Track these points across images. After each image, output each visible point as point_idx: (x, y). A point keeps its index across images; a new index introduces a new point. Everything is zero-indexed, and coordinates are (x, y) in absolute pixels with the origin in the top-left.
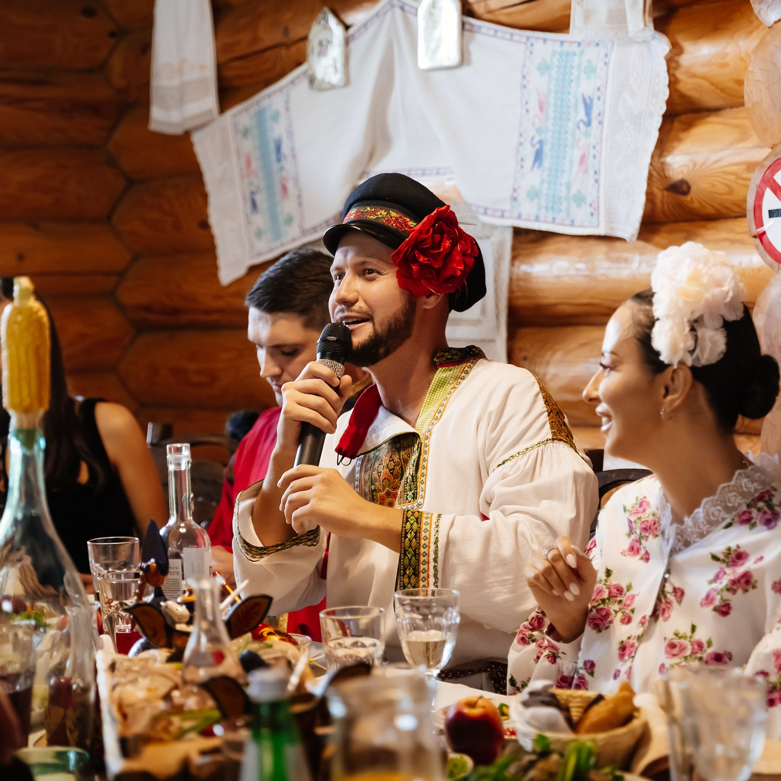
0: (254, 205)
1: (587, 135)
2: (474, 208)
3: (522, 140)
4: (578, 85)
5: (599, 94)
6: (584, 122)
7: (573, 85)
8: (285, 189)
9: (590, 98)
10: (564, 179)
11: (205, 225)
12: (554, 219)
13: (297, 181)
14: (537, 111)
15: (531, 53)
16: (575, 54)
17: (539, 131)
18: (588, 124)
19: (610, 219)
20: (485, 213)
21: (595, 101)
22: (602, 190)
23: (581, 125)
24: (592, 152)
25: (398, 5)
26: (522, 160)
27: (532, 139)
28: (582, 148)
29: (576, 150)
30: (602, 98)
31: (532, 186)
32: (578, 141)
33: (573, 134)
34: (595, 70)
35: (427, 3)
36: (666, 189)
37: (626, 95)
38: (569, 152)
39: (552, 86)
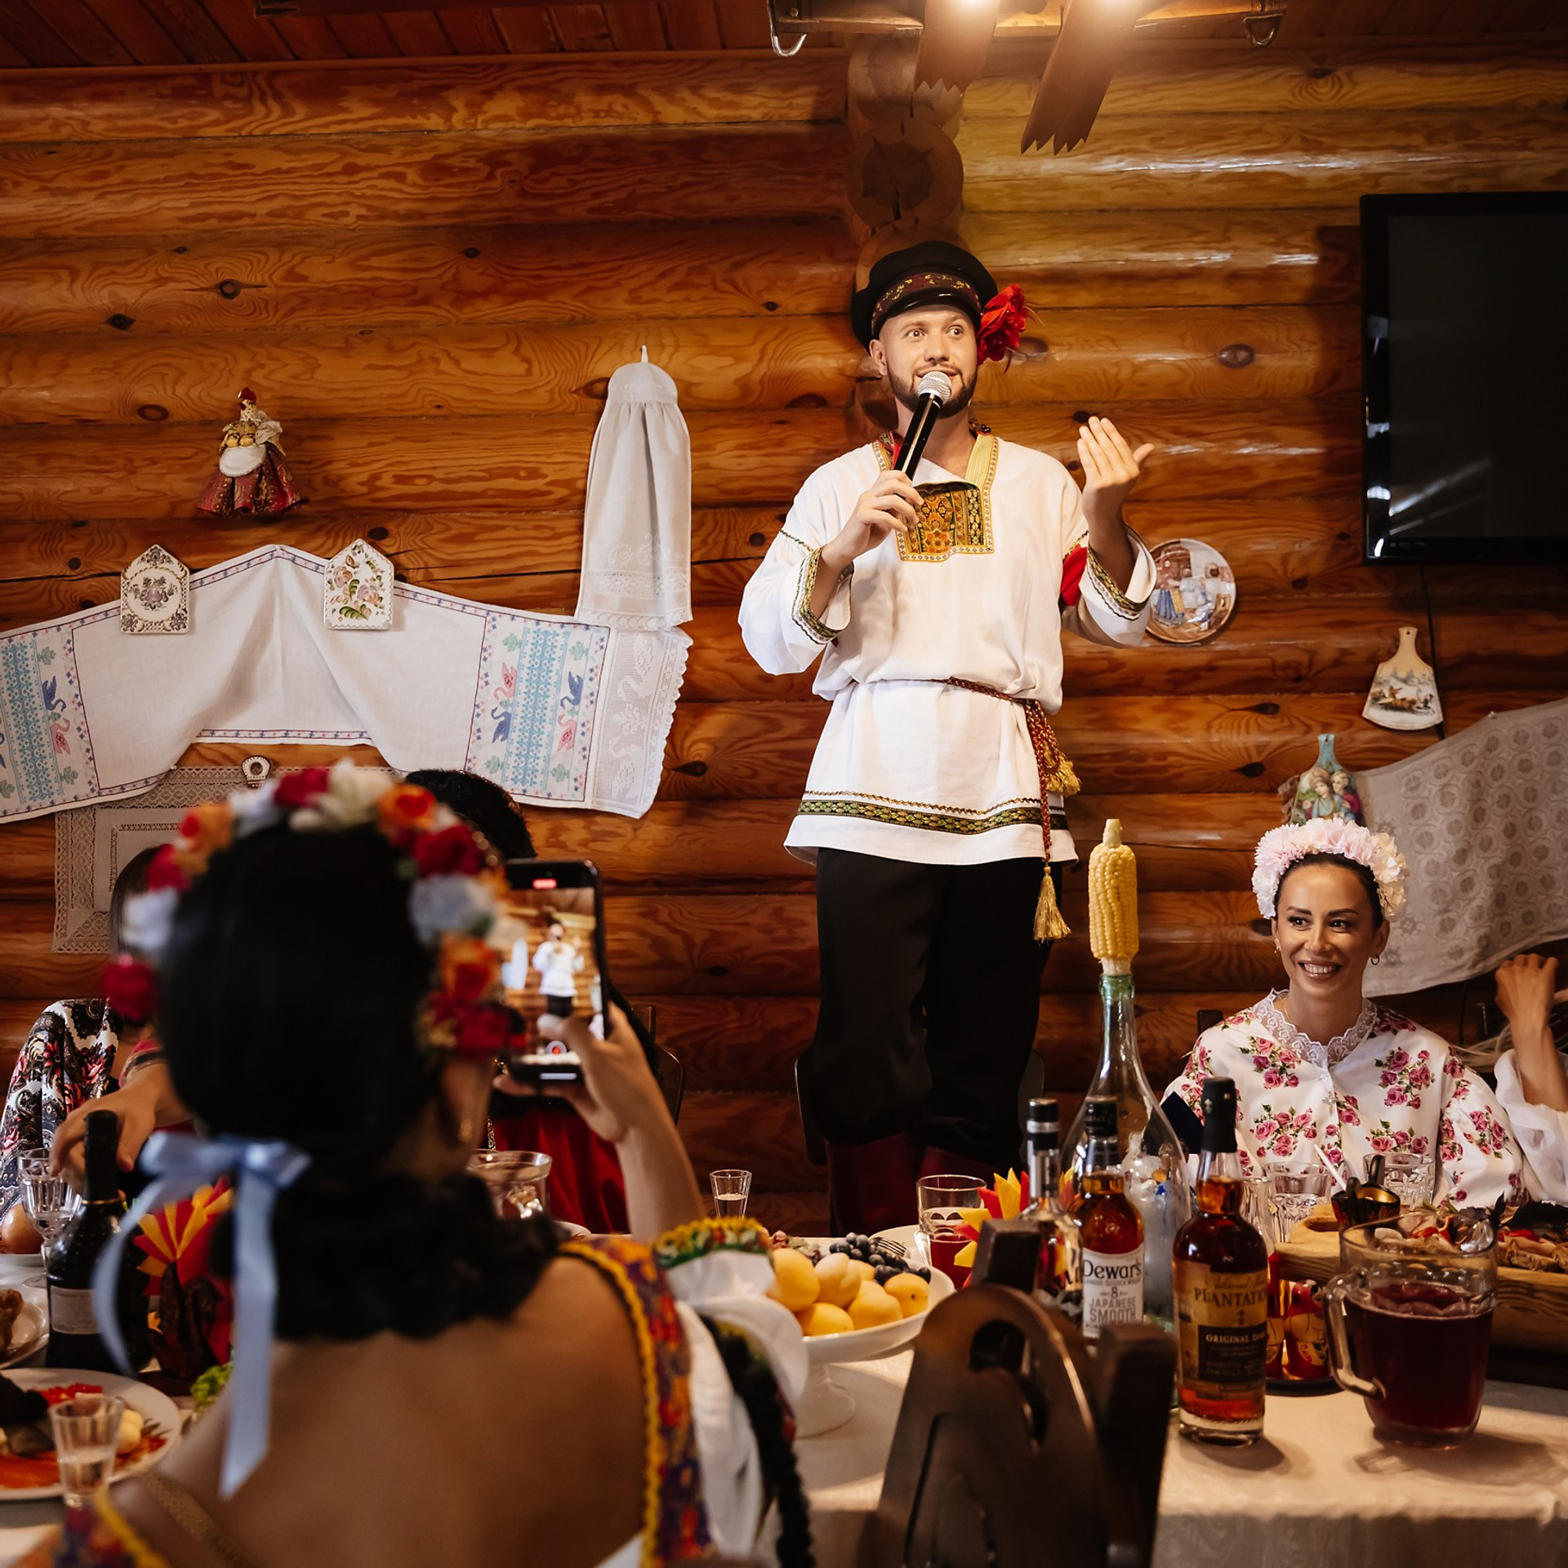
1: (572, 712)
3: (478, 711)
4: (562, 665)
5: (592, 675)
6: (569, 700)
7: (556, 663)
8: (60, 740)
9: (578, 677)
10: (543, 752)
12: (525, 791)
13: (84, 732)
14: (502, 684)
15: (494, 627)
16: (556, 634)
17: (504, 704)
18: (576, 702)
19: (597, 794)
21: (586, 682)
22: (592, 766)
23: (566, 702)
24: (580, 729)
25: (286, 556)
26: (479, 730)
27: (494, 711)
28: (566, 724)
29: (558, 726)
30: (596, 680)
31: (493, 757)
32: (561, 718)
33: (554, 711)
34: (586, 652)
35: (340, 560)
36: (675, 769)
37: (629, 679)
38: (547, 727)
39: (526, 662)
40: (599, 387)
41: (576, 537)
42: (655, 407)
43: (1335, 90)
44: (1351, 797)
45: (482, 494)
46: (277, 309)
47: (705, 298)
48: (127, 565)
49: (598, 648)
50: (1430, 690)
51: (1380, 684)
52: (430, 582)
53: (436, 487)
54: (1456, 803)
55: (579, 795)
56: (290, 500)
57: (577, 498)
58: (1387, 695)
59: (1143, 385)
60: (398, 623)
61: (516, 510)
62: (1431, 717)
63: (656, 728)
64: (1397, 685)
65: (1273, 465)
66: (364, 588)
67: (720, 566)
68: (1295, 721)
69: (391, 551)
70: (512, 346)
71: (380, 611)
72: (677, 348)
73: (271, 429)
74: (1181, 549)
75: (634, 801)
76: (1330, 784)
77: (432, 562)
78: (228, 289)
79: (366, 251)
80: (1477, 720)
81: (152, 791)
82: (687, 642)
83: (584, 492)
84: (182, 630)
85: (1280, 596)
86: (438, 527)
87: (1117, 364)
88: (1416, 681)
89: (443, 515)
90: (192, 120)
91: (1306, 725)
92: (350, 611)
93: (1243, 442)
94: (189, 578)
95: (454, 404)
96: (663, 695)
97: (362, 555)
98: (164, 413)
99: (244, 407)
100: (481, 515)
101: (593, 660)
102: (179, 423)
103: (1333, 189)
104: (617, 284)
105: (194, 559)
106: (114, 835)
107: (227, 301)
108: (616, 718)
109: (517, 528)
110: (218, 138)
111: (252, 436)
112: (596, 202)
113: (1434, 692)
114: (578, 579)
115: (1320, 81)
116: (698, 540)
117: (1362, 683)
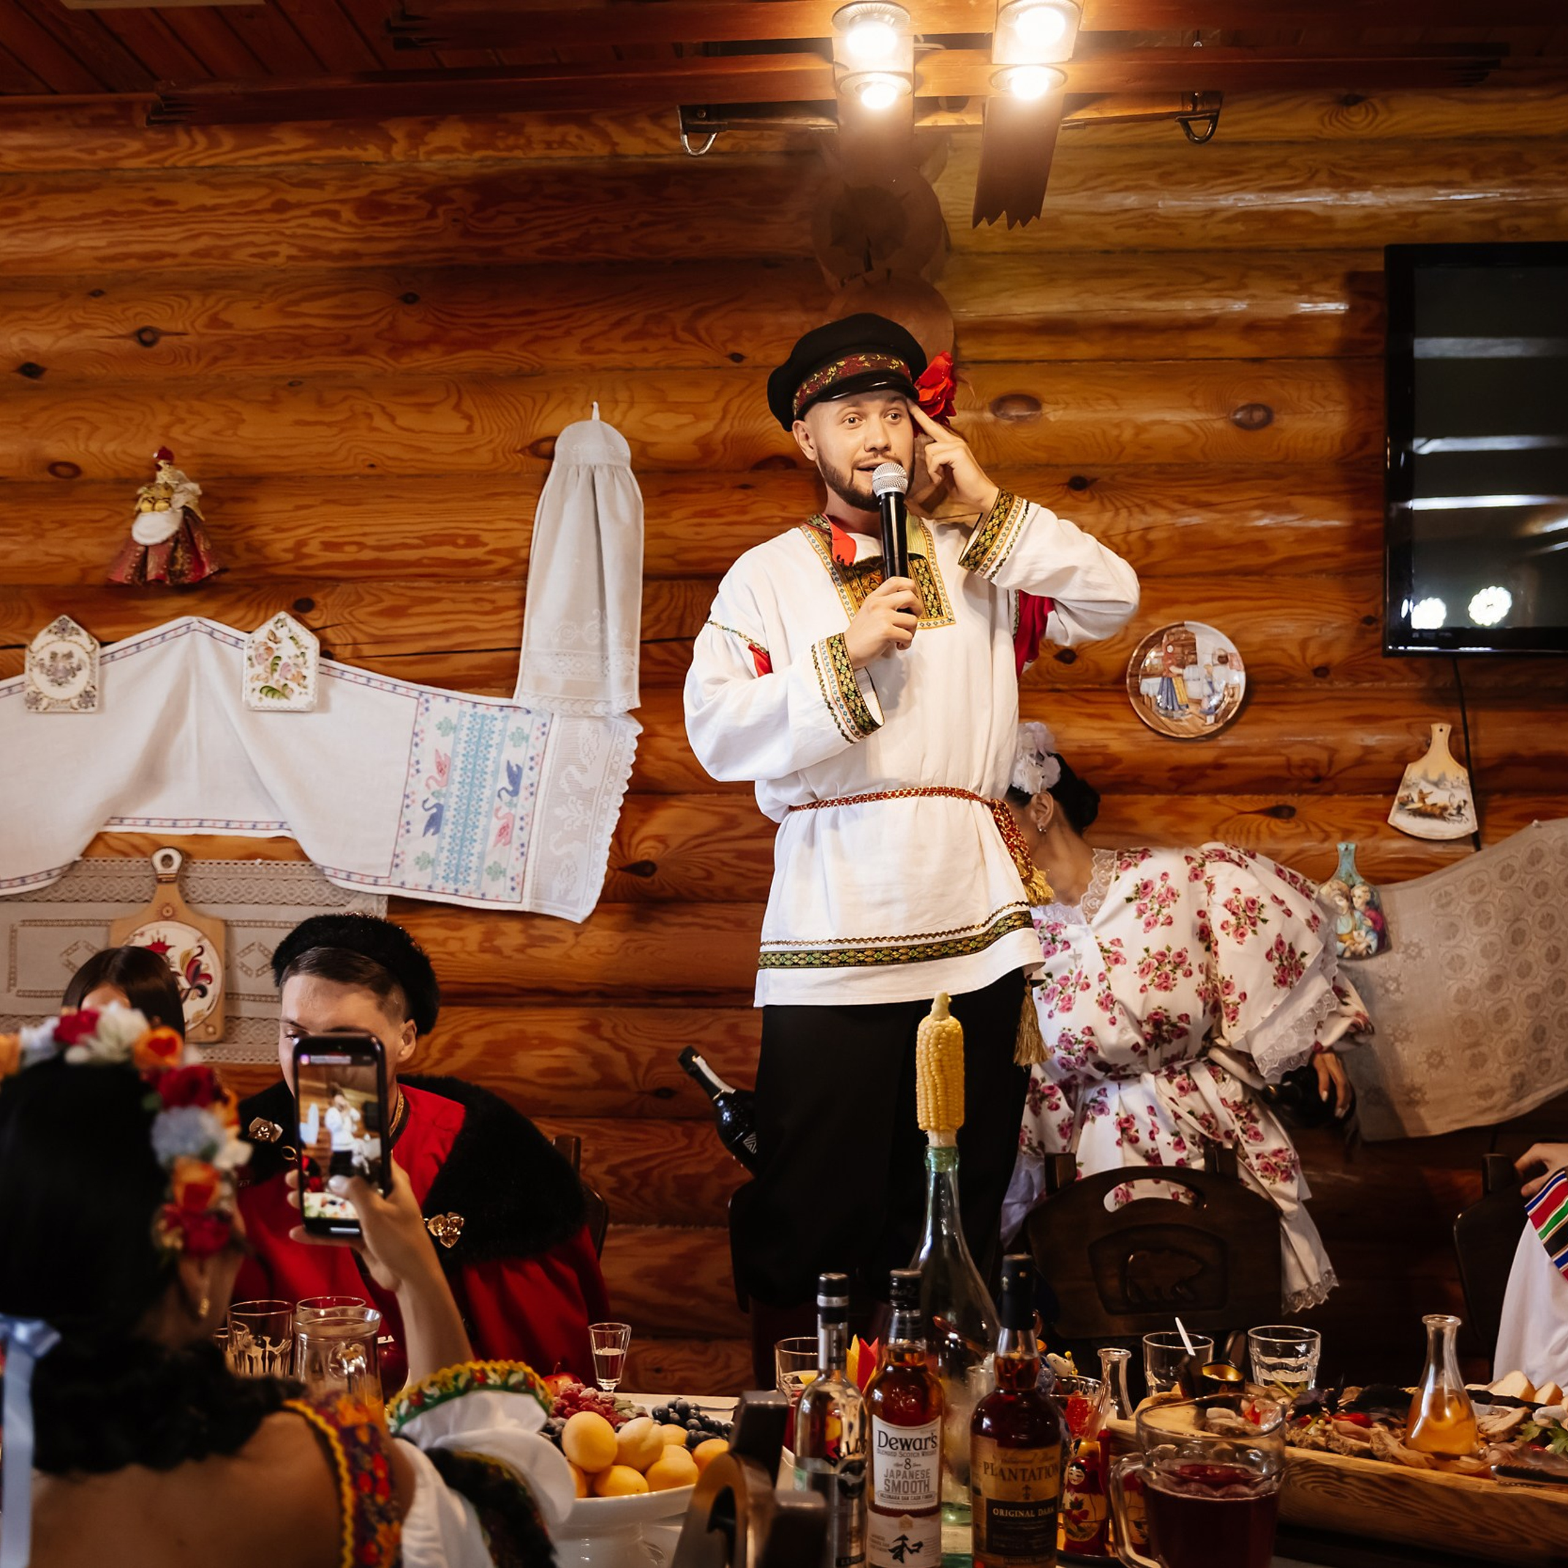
1: (510, 804)
2: (328, 872)
3: (407, 801)
4: (500, 752)
5: (532, 764)
6: (507, 791)
7: (493, 750)
9: (517, 766)
10: (477, 848)
12: (457, 890)
14: (435, 772)
15: (427, 709)
16: (495, 718)
17: (436, 794)
18: (515, 793)
19: (537, 895)
20: (347, 878)
21: (526, 771)
22: (530, 864)
23: (503, 793)
24: (518, 823)
25: (204, 629)
26: (408, 823)
27: (425, 802)
28: (503, 818)
29: (494, 820)
30: (537, 769)
31: (424, 853)
32: (498, 810)
33: (490, 803)
34: (526, 738)
35: (261, 634)
36: (620, 869)
37: (572, 769)
38: (483, 820)
39: (461, 749)
40: (546, 446)
41: (516, 612)
42: (606, 470)
43: (1370, 117)
44: (1373, 914)
45: (417, 563)
46: (199, 358)
47: (664, 348)
48: (32, 637)
49: (539, 734)
50: (1464, 794)
51: (1408, 787)
52: (359, 660)
53: (367, 555)
54: (1492, 923)
55: (516, 896)
56: (208, 571)
57: (520, 568)
58: (1416, 799)
59: (1148, 447)
60: (322, 704)
61: (452, 579)
62: (1467, 824)
63: (601, 824)
64: (1427, 788)
65: (1291, 539)
66: (286, 665)
67: (674, 645)
68: (1312, 828)
69: (317, 624)
70: (453, 400)
71: (303, 690)
72: (632, 404)
73: (188, 493)
74: (1186, 632)
75: (575, 904)
76: (1349, 898)
77: (361, 638)
78: (147, 337)
79: (292, 297)
80: (1519, 828)
81: (55, 884)
82: (636, 729)
83: (527, 562)
84: (91, 709)
85: (1300, 685)
86: (368, 599)
87: (1118, 425)
88: (1449, 785)
89: (375, 585)
90: (110, 151)
91: (1324, 831)
92: (271, 691)
93: (1257, 513)
94: (100, 651)
95: (389, 463)
96: (610, 786)
97: (285, 629)
98: (76, 470)
99: (159, 468)
100: (416, 584)
101: (534, 747)
102: (92, 482)
103: (1368, 229)
104: (568, 333)
105: (105, 632)
106: (14, 931)
107: (147, 350)
108: (558, 811)
109: (453, 601)
110: (139, 170)
111: (168, 500)
112: (546, 243)
113: (1469, 798)
114: (518, 657)
115: (1353, 109)
116: (650, 616)
117: (1391, 784)
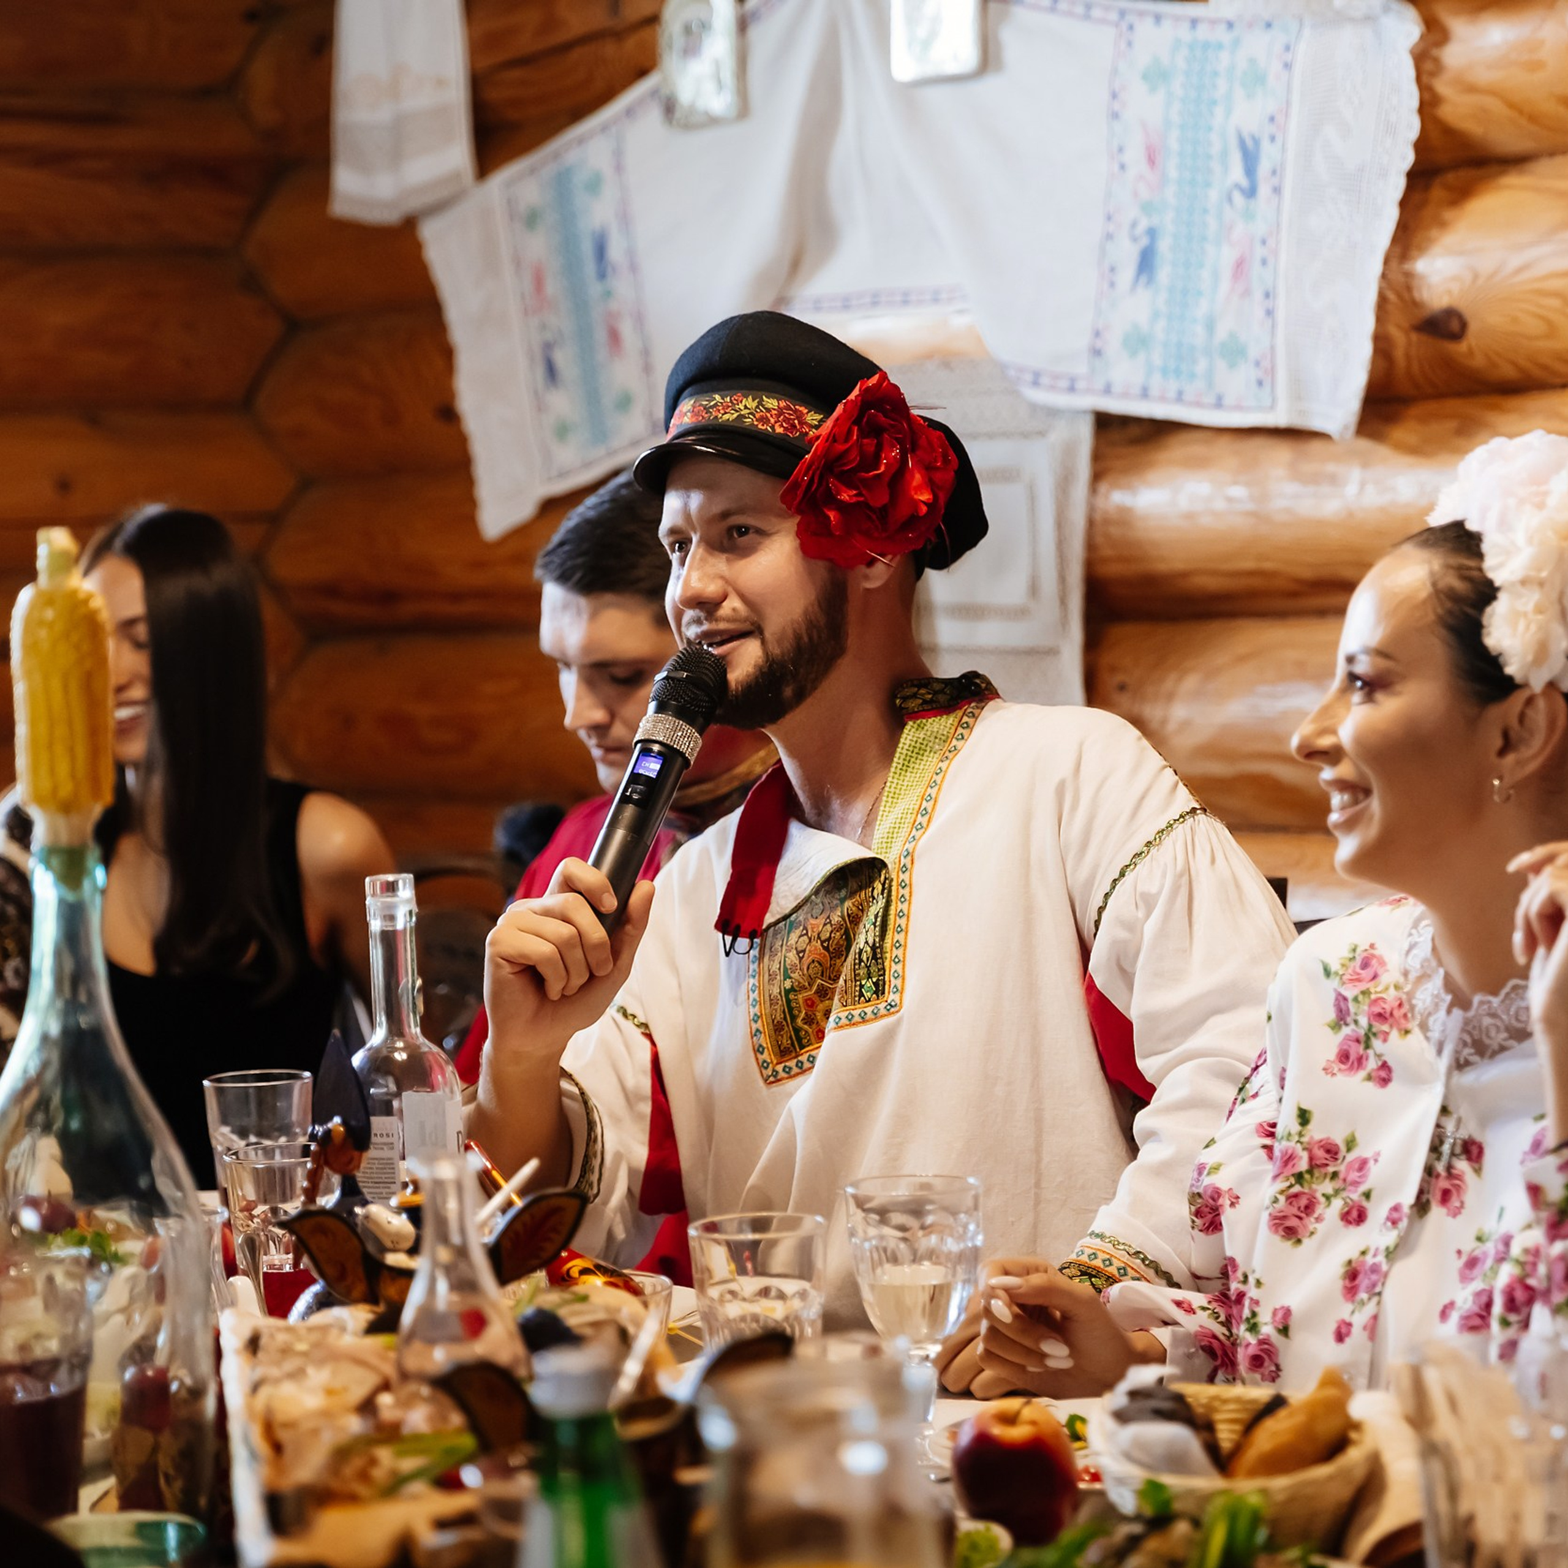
0: (551, 372)
1: (1249, 215)
2: (1012, 373)
3: (1111, 228)
4: (1229, 112)
5: (1272, 129)
6: (1242, 191)
7: (1219, 111)
8: (614, 337)
9: (1253, 136)
10: (1204, 308)
11: (449, 414)
12: (1180, 394)
13: (639, 319)
14: (1142, 166)
15: (1130, 44)
16: (1220, 46)
17: (1147, 208)
18: (1251, 192)
20: (1036, 383)
21: (1266, 146)
22: (1280, 331)
23: (1236, 194)
24: (1259, 252)
26: (1112, 269)
27: (1132, 225)
28: (1239, 243)
29: (1226, 249)
30: (1279, 139)
31: (1134, 324)
32: (1230, 228)
33: (1217, 216)
34: (1263, 79)
36: (1415, 328)
38: (1210, 252)
39: (1175, 114)
82: (1414, 33)
96: (1386, 160)
101: (1273, 95)
108: (1313, 221)
